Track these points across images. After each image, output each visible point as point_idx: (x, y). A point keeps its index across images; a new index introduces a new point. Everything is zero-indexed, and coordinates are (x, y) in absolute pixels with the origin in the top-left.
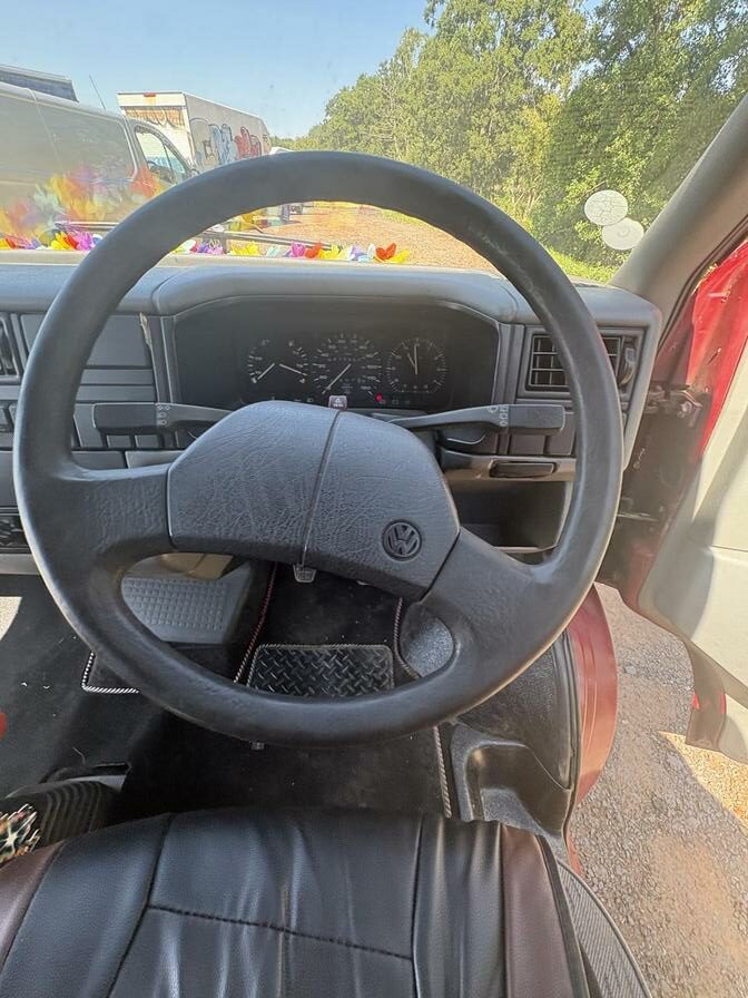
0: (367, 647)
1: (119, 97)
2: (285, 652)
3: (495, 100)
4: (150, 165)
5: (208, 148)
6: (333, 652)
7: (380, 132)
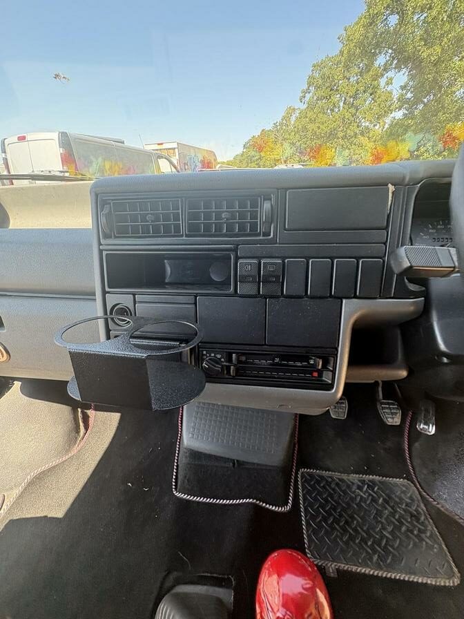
0: (391, 480)
2: (322, 477)
3: (341, 134)
5: (186, 166)
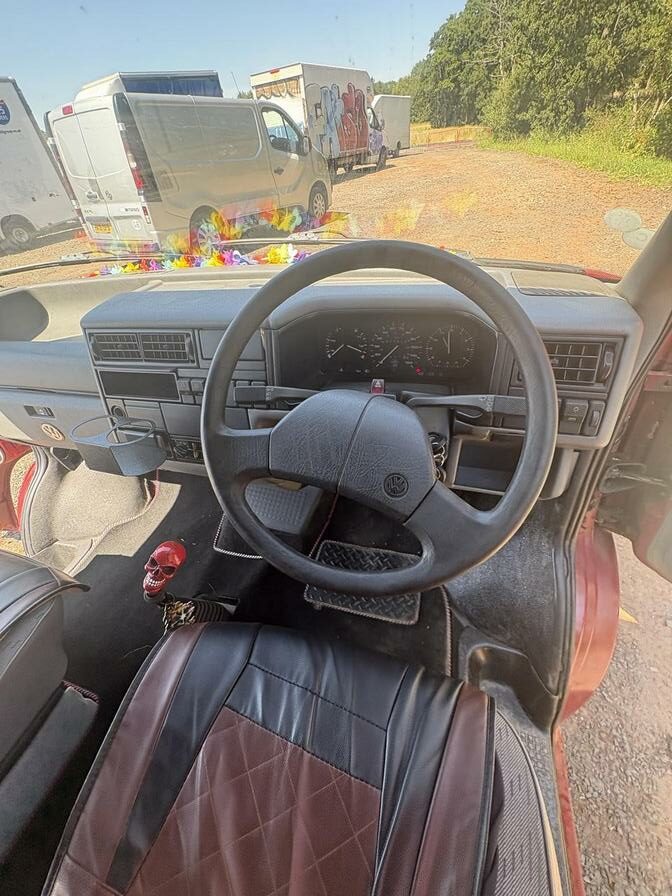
0: (404, 555)
1: (252, 78)
2: (342, 548)
4: (272, 138)
5: (318, 110)
6: (377, 554)
7: (486, 56)
